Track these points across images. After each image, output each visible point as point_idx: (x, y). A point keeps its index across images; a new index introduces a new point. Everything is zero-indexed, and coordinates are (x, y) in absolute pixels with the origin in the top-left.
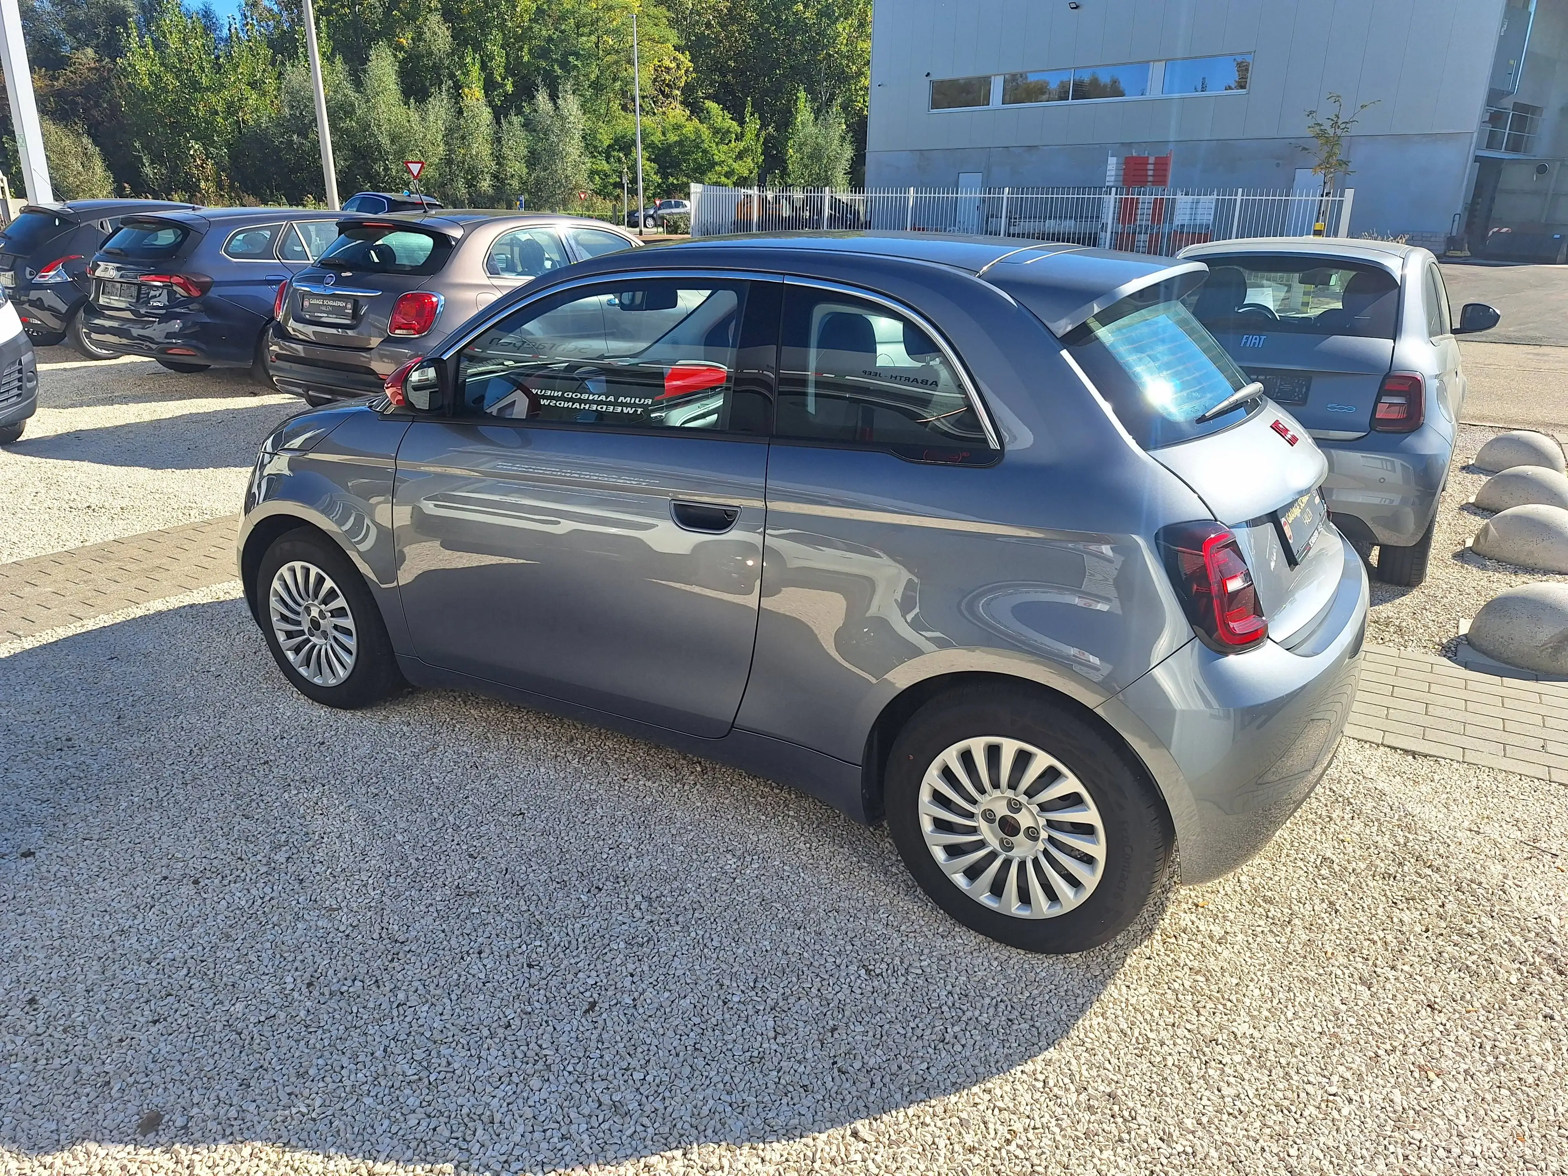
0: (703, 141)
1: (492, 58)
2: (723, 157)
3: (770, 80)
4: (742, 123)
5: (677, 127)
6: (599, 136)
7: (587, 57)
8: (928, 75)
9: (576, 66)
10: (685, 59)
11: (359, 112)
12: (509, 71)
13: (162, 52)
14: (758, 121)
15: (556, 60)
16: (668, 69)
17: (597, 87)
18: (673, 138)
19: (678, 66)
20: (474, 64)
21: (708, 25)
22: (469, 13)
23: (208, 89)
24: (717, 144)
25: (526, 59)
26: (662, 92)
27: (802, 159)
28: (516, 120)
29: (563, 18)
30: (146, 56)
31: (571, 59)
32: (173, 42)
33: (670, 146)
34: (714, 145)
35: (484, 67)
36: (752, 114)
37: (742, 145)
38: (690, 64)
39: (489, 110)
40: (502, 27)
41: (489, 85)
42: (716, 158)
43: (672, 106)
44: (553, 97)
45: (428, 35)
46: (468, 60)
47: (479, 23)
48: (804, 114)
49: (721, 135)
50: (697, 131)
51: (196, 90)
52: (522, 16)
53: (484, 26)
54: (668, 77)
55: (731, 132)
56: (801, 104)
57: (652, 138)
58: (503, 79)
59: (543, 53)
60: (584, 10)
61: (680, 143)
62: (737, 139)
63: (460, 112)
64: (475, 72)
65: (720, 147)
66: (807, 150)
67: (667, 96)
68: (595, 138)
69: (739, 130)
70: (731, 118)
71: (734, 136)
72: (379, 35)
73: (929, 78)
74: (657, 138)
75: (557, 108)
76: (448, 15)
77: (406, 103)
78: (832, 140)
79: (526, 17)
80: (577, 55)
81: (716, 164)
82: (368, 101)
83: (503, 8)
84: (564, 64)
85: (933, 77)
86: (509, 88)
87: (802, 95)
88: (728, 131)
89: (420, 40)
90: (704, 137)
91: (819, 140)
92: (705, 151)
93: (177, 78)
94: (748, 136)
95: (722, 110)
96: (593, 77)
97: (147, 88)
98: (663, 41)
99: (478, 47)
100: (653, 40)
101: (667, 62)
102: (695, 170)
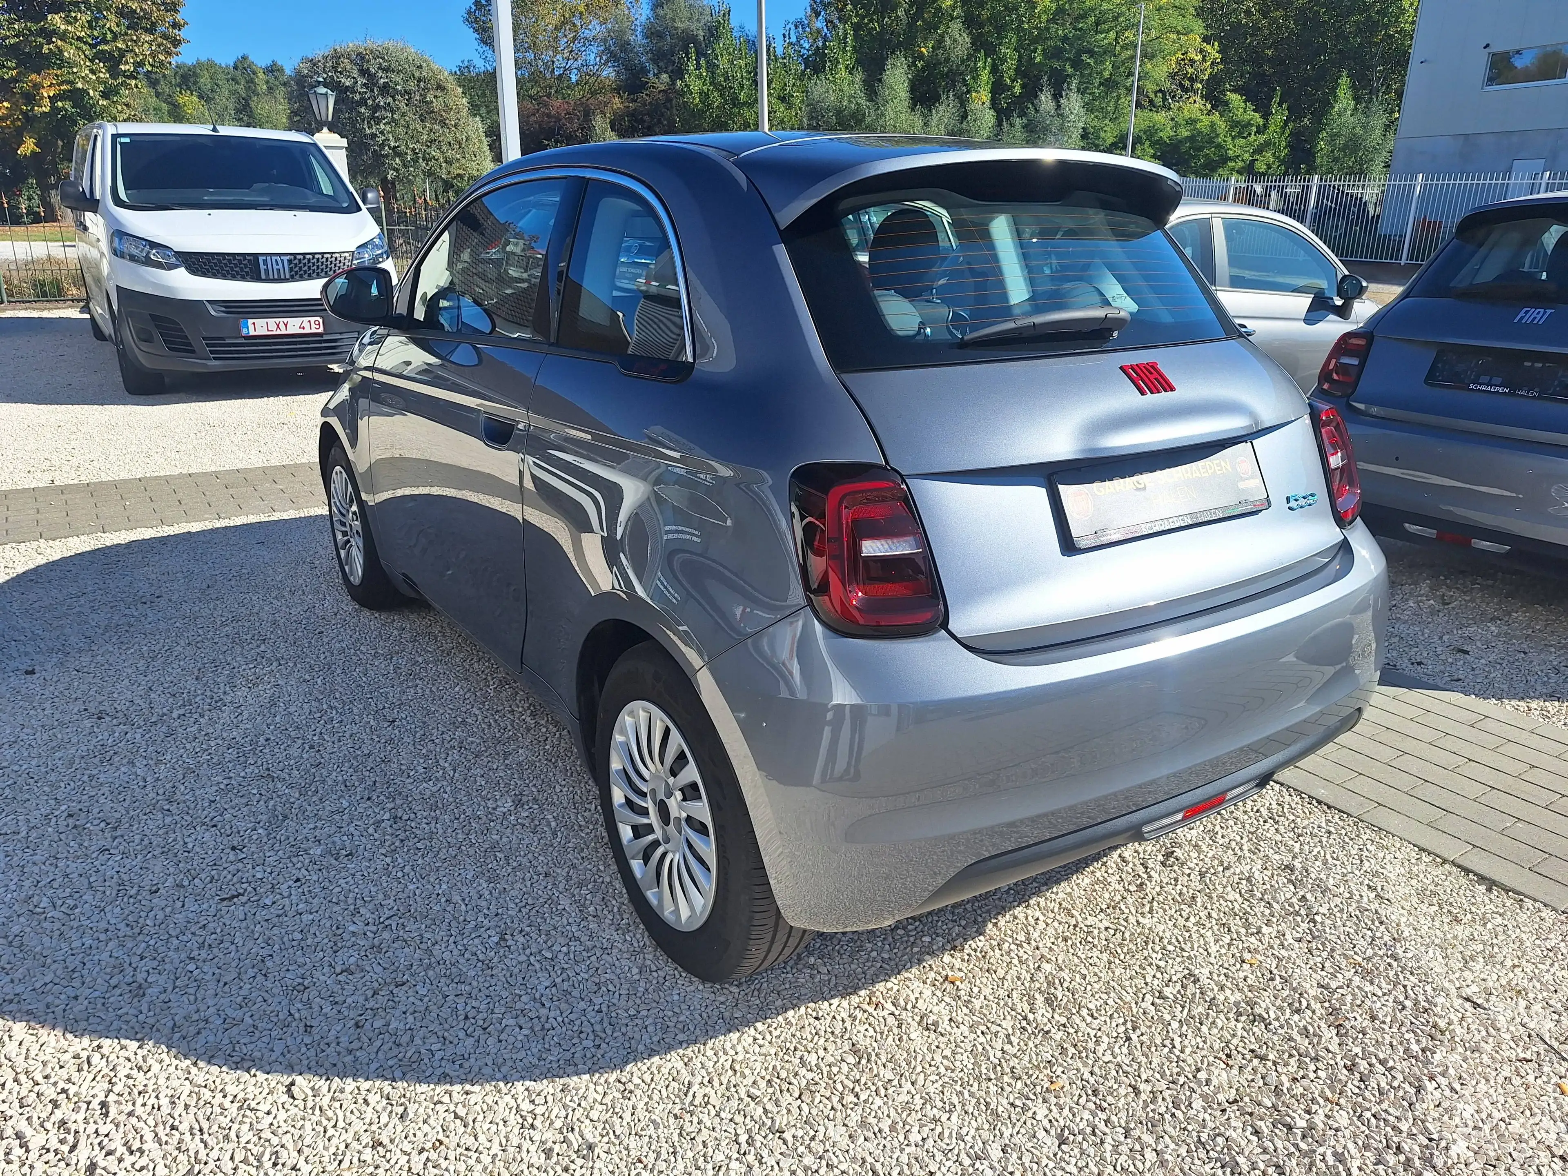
0: (1218, 135)
1: (1003, 61)
2: (1238, 152)
3: (1313, 68)
4: (1266, 115)
5: (1192, 122)
6: (1102, 134)
7: (1100, 55)
8: (1487, 46)
9: (1089, 64)
10: (1213, 51)
11: (868, 120)
12: (1020, 72)
13: (713, 73)
14: (1286, 112)
15: (1069, 59)
16: (1192, 62)
17: (1109, 84)
18: (1185, 133)
19: (1204, 59)
20: (984, 68)
21: (1248, 13)
22: (988, 18)
23: (744, 104)
24: (1233, 138)
25: (1038, 60)
26: (1181, 86)
27: (1332, 151)
28: (1018, 122)
29: (1083, 17)
30: (700, 77)
31: (1084, 57)
32: (723, 63)
33: (1180, 141)
34: (1229, 139)
35: (994, 70)
36: (1280, 104)
37: (1262, 138)
38: (1217, 55)
39: (992, 112)
40: (1019, 28)
41: (998, 88)
42: (1230, 153)
43: (1191, 100)
44: (1057, 96)
45: (948, 41)
46: (980, 64)
47: (996, 28)
48: (1344, 100)
49: (1240, 128)
50: (1213, 125)
51: (734, 105)
52: (1039, 17)
53: (1001, 29)
54: (1190, 70)
55: (1252, 125)
56: (1340, 93)
57: (1161, 134)
58: (1013, 81)
59: (1056, 53)
60: (1105, 6)
61: (1191, 138)
62: (1258, 132)
63: (964, 117)
64: (985, 75)
65: (1237, 141)
66: (1340, 141)
67: (1186, 90)
68: (1098, 138)
69: (1261, 122)
70: (1254, 110)
71: (1254, 129)
72: (899, 45)
73: (1487, 50)
74: (1166, 134)
75: (1059, 106)
76: (970, 22)
77: (913, 110)
78: (1373, 129)
79: (1044, 18)
80: (1091, 53)
81: (1230, 159)
82: (878, 108)
83: (1022, 10)
84: (1077, 64)
85: (1494, 49)
86: (1017, 90)
87: (1344, 81)
88: (1249, 124)
89: (939, 48)
90: (1219, 131)
91: (1357, 130)
92: (1219, 146)
93: (722, 96)
94: (1272, 128)
95: (1245, 102)
96: (1106, 74)
97: (697, 105)
98: (1188, 32)
99: (991, 50)
100: (1178, 33)
101: (1192, 55)
102: (1204, 166)
